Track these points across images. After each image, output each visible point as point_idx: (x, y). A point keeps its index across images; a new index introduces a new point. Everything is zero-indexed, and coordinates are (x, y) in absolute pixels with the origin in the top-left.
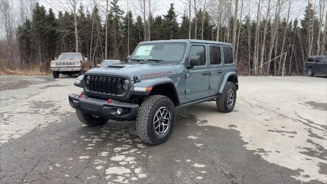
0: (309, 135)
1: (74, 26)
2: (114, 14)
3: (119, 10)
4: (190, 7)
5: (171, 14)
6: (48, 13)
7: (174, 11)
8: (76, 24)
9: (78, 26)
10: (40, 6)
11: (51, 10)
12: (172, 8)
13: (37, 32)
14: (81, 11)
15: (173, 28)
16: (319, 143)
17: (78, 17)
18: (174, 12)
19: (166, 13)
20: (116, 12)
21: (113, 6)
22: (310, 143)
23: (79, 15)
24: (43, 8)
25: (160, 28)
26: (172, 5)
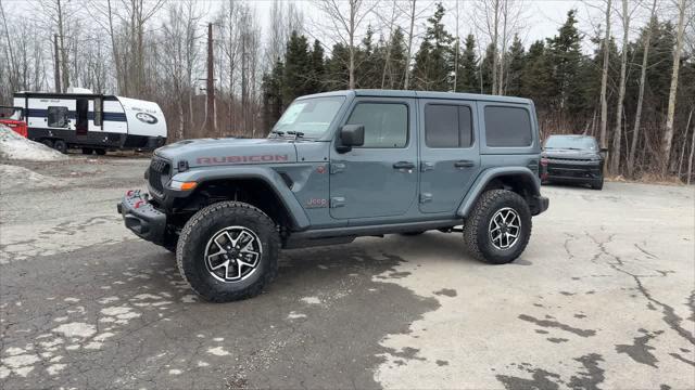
1: (348, 72)
2: (433, 42)
3: (445, 34)
4: (608, 14)
5: (568, 35)
6: (311, 47)
7: (575, 25)
8: (352, 68)
9: (355, 72)
10: (299, 36)
11: (317, 42)
12: (571, 21)
13: (289, 84)
14: (367, 42)
15: (569, 67)
17: (359, 53)
18: (575, 30)
19: (555, 33)
20: (437, 37)
21: (432, 26)
23: (363, 47)
24: (304, 39)
25: (534, 68)
26: (570, 13)
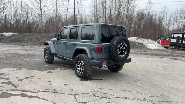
0: (12, 82)
16: (2, 80)
22: (6, 78)
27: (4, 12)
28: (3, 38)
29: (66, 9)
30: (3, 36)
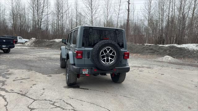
27: (62, 21)
28: (53, 44)
29: (117, 14)
30: (54, 42)
